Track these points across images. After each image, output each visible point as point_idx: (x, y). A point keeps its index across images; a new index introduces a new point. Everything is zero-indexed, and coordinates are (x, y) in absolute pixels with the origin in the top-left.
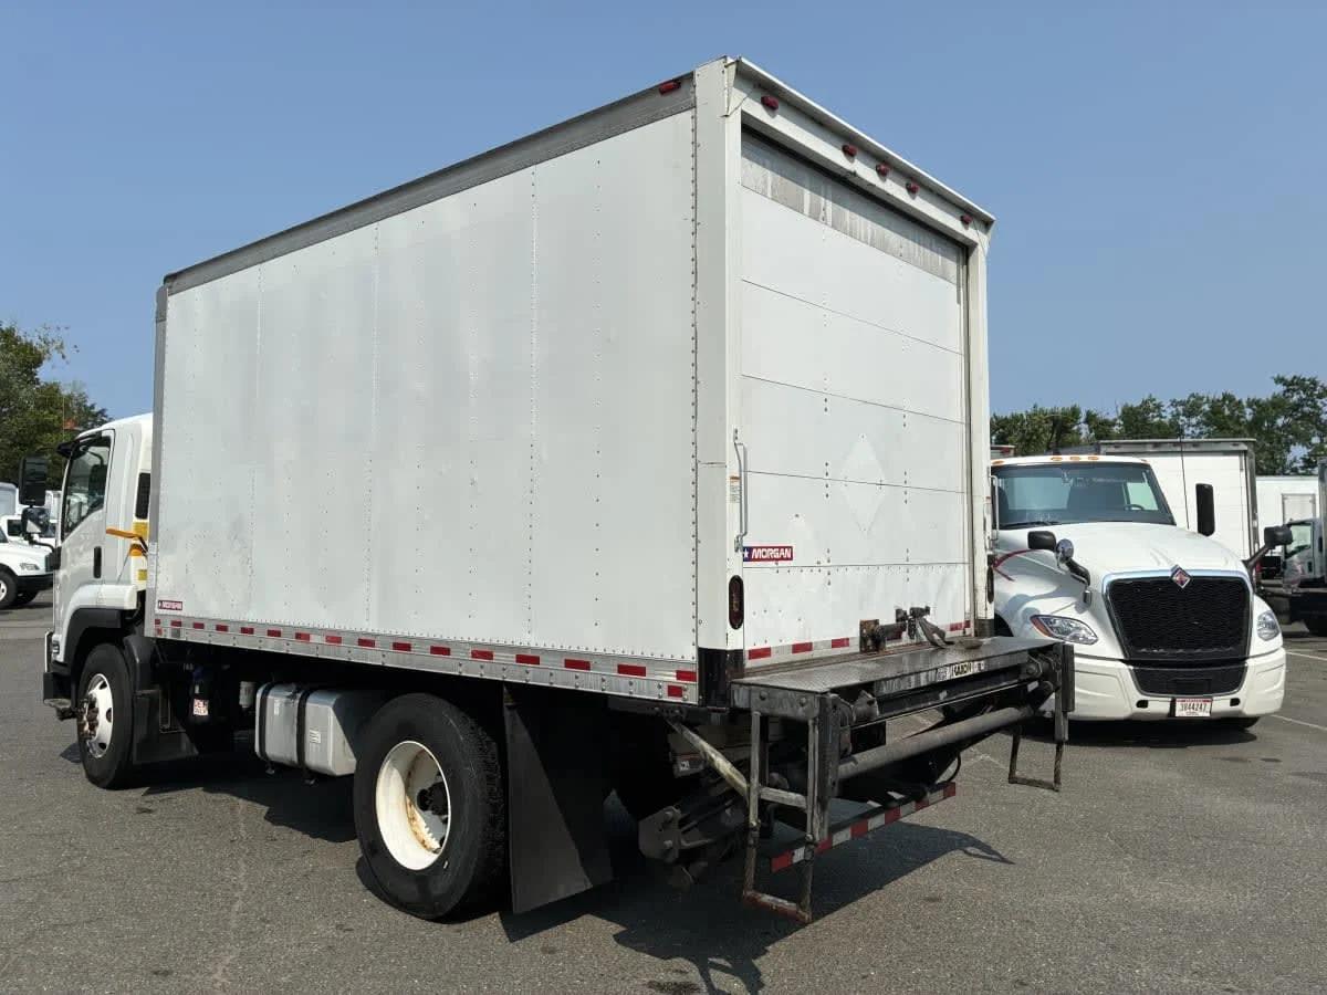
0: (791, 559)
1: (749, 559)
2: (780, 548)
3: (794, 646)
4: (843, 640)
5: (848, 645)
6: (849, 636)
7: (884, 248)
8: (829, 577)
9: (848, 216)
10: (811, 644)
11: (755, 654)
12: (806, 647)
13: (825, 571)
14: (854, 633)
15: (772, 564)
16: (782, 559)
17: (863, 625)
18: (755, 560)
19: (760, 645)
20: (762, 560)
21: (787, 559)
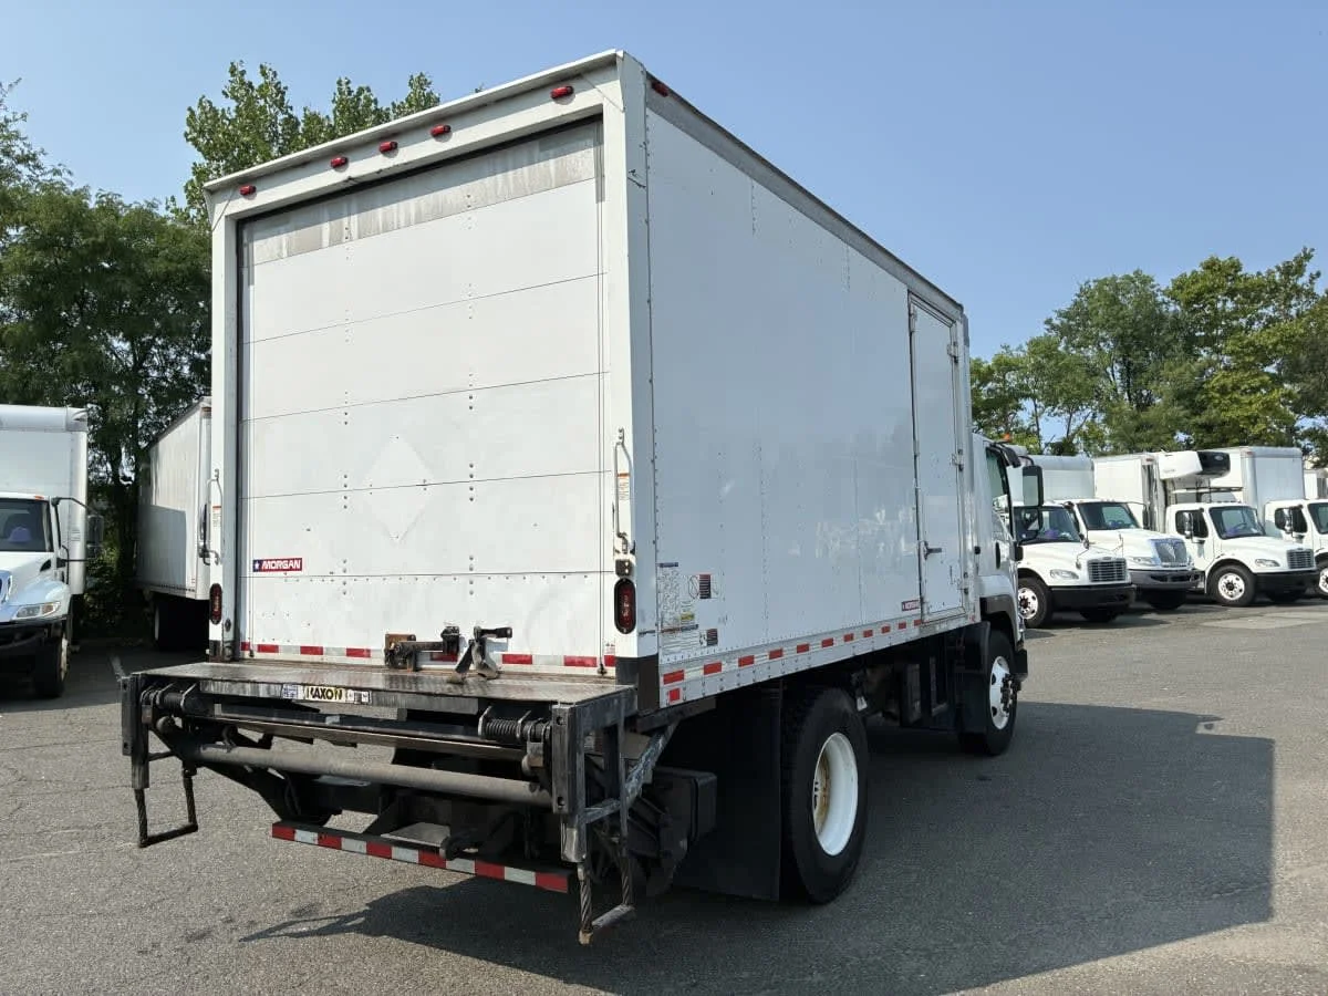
0: (301, 569)
1: (260, 570)
2: (289, 560)
3: (302, 647)
4: (363, 651)
5: (369, 656)
6: (371, 648)
7: (439, 214)
8: (345, 587)
9: (380, 214)
10: (322, 648)
11: (262, 648)
12: (317, 651)
13: (339, 581)
14: (378, 645)
15: (282, 573)
16: (291, 569)
17: (390, 638)
18: (265, 570)
19: (268, 642)
20: (271, 570)
21: (296, 570)
